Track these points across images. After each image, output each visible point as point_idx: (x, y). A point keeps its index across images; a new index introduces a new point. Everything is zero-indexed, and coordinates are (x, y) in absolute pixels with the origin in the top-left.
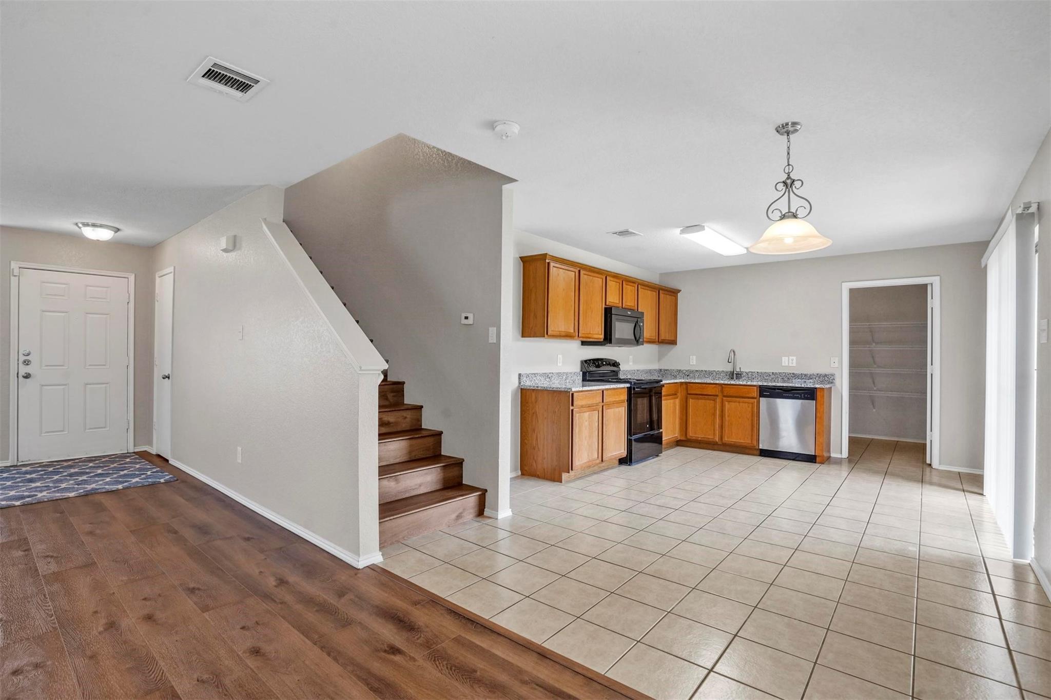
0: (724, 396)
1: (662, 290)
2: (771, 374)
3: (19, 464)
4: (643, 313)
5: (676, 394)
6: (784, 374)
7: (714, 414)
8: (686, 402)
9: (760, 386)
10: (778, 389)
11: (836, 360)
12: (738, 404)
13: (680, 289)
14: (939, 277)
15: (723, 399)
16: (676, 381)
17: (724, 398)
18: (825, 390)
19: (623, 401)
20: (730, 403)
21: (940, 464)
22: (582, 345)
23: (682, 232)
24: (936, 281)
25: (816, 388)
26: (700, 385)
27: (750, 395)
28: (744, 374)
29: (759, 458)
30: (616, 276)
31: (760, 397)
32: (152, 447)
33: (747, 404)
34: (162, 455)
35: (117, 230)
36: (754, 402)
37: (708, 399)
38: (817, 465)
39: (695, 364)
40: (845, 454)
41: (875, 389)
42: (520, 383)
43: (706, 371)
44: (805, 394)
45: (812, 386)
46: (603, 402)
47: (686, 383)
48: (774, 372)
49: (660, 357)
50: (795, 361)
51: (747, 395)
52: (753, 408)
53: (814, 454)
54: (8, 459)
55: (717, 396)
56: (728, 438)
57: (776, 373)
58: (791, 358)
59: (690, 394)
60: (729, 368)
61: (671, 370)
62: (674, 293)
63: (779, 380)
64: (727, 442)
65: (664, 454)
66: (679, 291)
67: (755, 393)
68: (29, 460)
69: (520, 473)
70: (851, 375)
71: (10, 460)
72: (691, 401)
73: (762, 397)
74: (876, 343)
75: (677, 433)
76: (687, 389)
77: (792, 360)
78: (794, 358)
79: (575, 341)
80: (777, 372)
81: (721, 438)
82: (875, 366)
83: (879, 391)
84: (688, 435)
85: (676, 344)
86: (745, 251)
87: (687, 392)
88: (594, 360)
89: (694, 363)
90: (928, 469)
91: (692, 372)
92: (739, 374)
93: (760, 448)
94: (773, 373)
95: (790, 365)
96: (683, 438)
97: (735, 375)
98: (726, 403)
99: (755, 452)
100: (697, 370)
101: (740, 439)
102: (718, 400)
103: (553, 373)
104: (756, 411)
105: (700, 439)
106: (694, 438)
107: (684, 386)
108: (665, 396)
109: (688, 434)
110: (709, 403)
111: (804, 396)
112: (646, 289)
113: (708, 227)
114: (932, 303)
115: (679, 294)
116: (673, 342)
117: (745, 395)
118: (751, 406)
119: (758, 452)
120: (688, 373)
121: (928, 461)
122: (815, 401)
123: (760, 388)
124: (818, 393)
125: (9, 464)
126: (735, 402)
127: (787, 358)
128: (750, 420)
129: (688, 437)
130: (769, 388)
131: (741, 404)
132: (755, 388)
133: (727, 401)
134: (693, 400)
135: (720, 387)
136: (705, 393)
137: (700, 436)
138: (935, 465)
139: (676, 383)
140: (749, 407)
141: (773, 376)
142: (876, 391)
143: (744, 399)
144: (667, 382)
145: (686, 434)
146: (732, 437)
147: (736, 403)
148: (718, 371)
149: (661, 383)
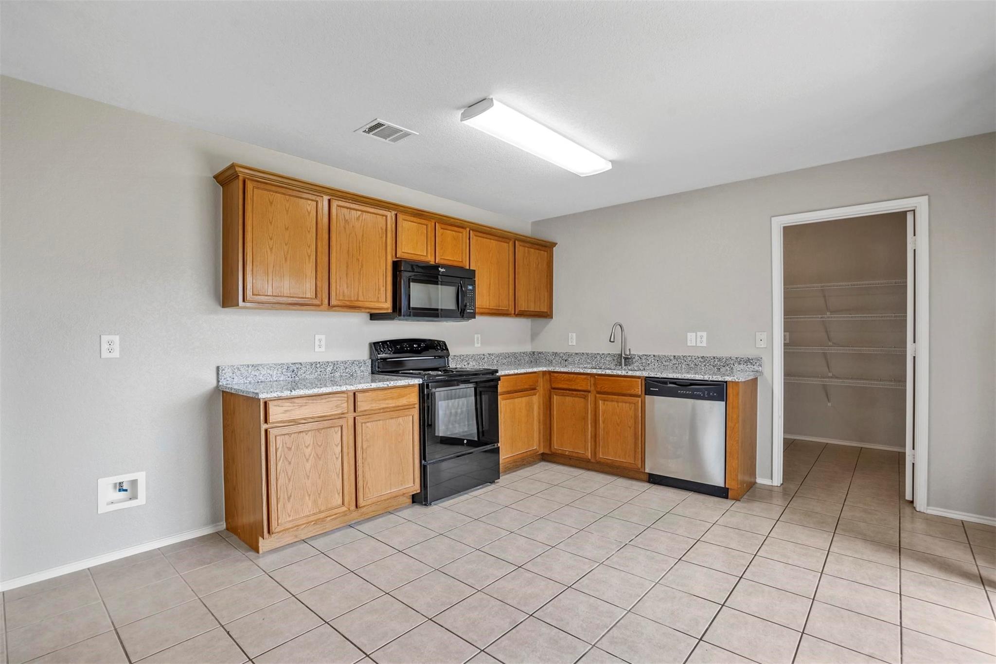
0: (599, 393)
1: (520, 240)
2: (672, 358)
4: (475, 271)
5: (534, 389)
6: (689, 359)
7: (585, 419)
8: (550, 398)
9: (646, 377)
10: (671, 383)
11: (764, 336)
12: (616, 404)
13: (555, 242)
14: (926, 197)
15: (596, 397)
16: (535, 370)
17: (598, 395)
18: (740, 384)
19: (408, 407)
20: (606, 403)
21: (928, 505)
22: (371, 319)
23: (465, 117)
24: (921, 204)
25: (726, 382)
26: (566, 376)
27: (632, 392)
28: (637, 358)
29: (647, 485)
30: (419, 214)
31: (646, 394)
33: (628, 404)
36: (638, 402)
37: (576, 396)
38: (729, 503)
39: (575, 344)
40: (777, 480)
41: (830, 375)
42: (218, 381)
43: (587, 354)
44: (709, 390)
45: (720, 379)
46: (355, 411)
47: (550, 373)
48: (676, 354)
49: (534, 336)
50: (704, 339)
51: (629, 392)
52: (636, 410)
53: (722, 485)
55: (589, 392)
56: (603, 454)
57: (678, 356)
58: (699, 334)
59: (554, 389)
60: (615, 349)
61: (546, 352)
62: (546, 247)
63: (683, 366)
64: (602, 461)
65: (504, 479)
66: (555, 244)
67: (639, 389)
69: (224, 526)
70: (788, 356)
72: (555, 398)
73: (647, 395)
74: (831, 312)
75: (535, 444)
76: (550, 381)
77: (701, 337)
78: (704, 334)
79: (360, 314)
80: (681, 355)
81: (595, 453)
82: (830, 344)
83: (837, 378)
84: (552, 448)
85: (552, 318)
86: (609, 166)
87: (551, 385)
88: (391, 341)
89: (572, 343)
90: (907, 510)
91: (570, 355)
92: (628, 358)
93: (647, 471)
94: (675, 356)
95: (699, 344)
96: (547, 451)
97: (623, 360)
98: (600, 402)
99: (642, 476)
100: (577, 352)
101: (619, 457)
102: (591, 397)
103: (301, 364)
104: (640, 415)
105: (567, 453)
106: (560, 452)
107: (547, 377)
108: (503, 393)
109: (552, 446)
110: (578, 402)
111: (708, 394)
112: (483, 237)
113: (501, 101)
114: (915, 242)
115: (554, 248)
116: (547, 315)
117: (625, 392)
118: (633, 408)
119: (646, 477)
120: (566, 358)
121: (908, 497)
122: (724, 403)
123: (645, 380)
124: (730, 391)
126: (612, 401)
127: (694, 334)
128: (632, 428)
129: (553, 450)
130: (659, 382)
131: (620, 404)
132: (640, 380)
133: (601, 400)
134: (558, 397)
135: (592, 379)
136: (573, 388)
137: (567, 449)
138: (921, 504)
139: (535, 372)
140: (630, 409)
141: (674, 362)
142: (832, 377)
143: (624, 397)
144: (507, 372)
145: (550, 447)
146: (609, 454)
147: (613, 403)
148: (603, 354)
149: (497, 374)
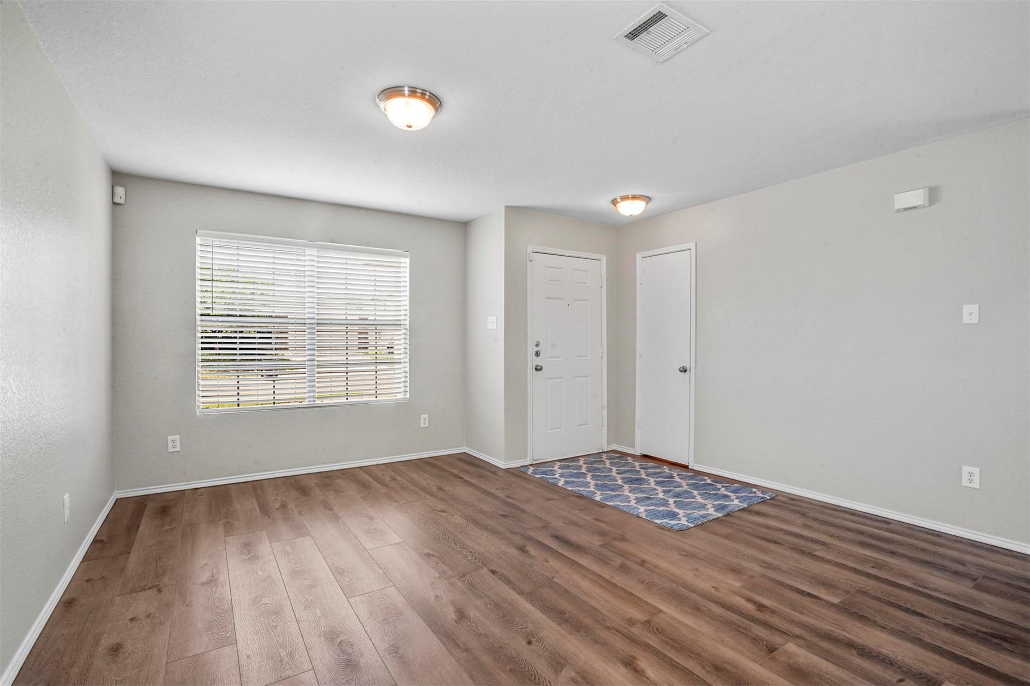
3: (534, 463)
32: (634, 448)
34: (648, 454)
35: (648, 199)
54: (526, 458)
68: (540, 459)
71: (528, 459)
125: (528, 463)
